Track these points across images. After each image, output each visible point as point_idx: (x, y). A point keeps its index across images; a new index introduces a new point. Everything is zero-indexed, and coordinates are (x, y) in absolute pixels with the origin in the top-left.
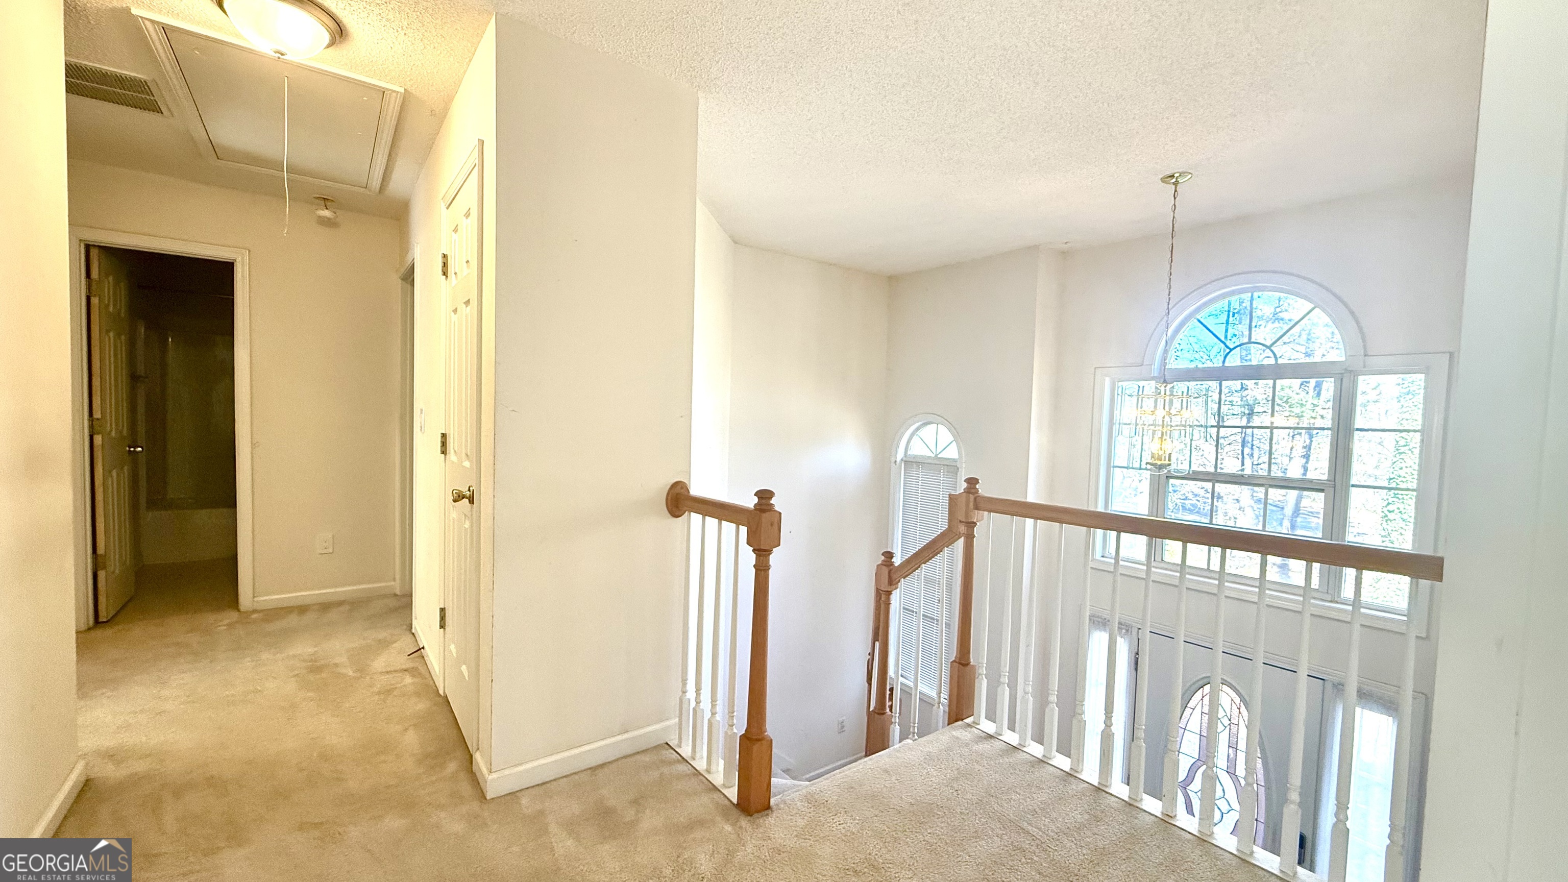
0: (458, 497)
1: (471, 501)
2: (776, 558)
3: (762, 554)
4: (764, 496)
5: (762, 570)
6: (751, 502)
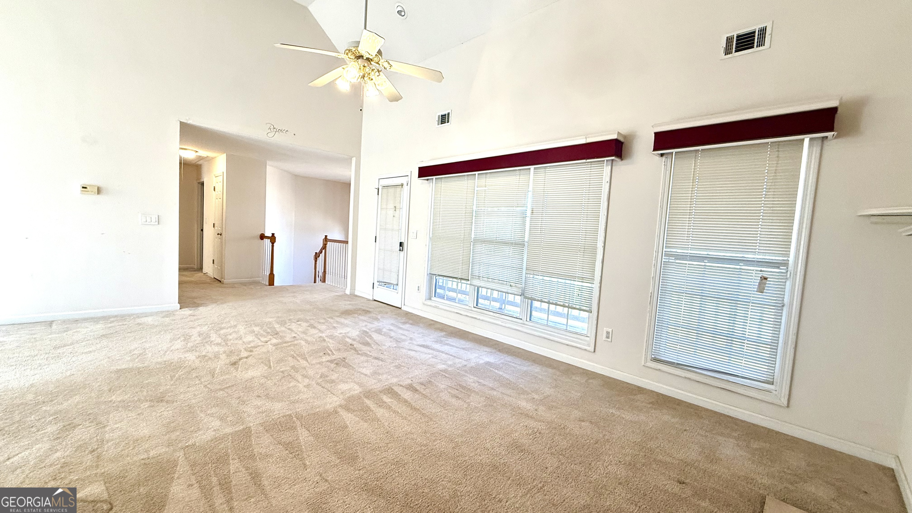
0: (218, 234)
1: (221, 235)
2: (275, 244)
3: (273, 243)
4: (273, 234)
5: (273, 246)
6: (270, 235)
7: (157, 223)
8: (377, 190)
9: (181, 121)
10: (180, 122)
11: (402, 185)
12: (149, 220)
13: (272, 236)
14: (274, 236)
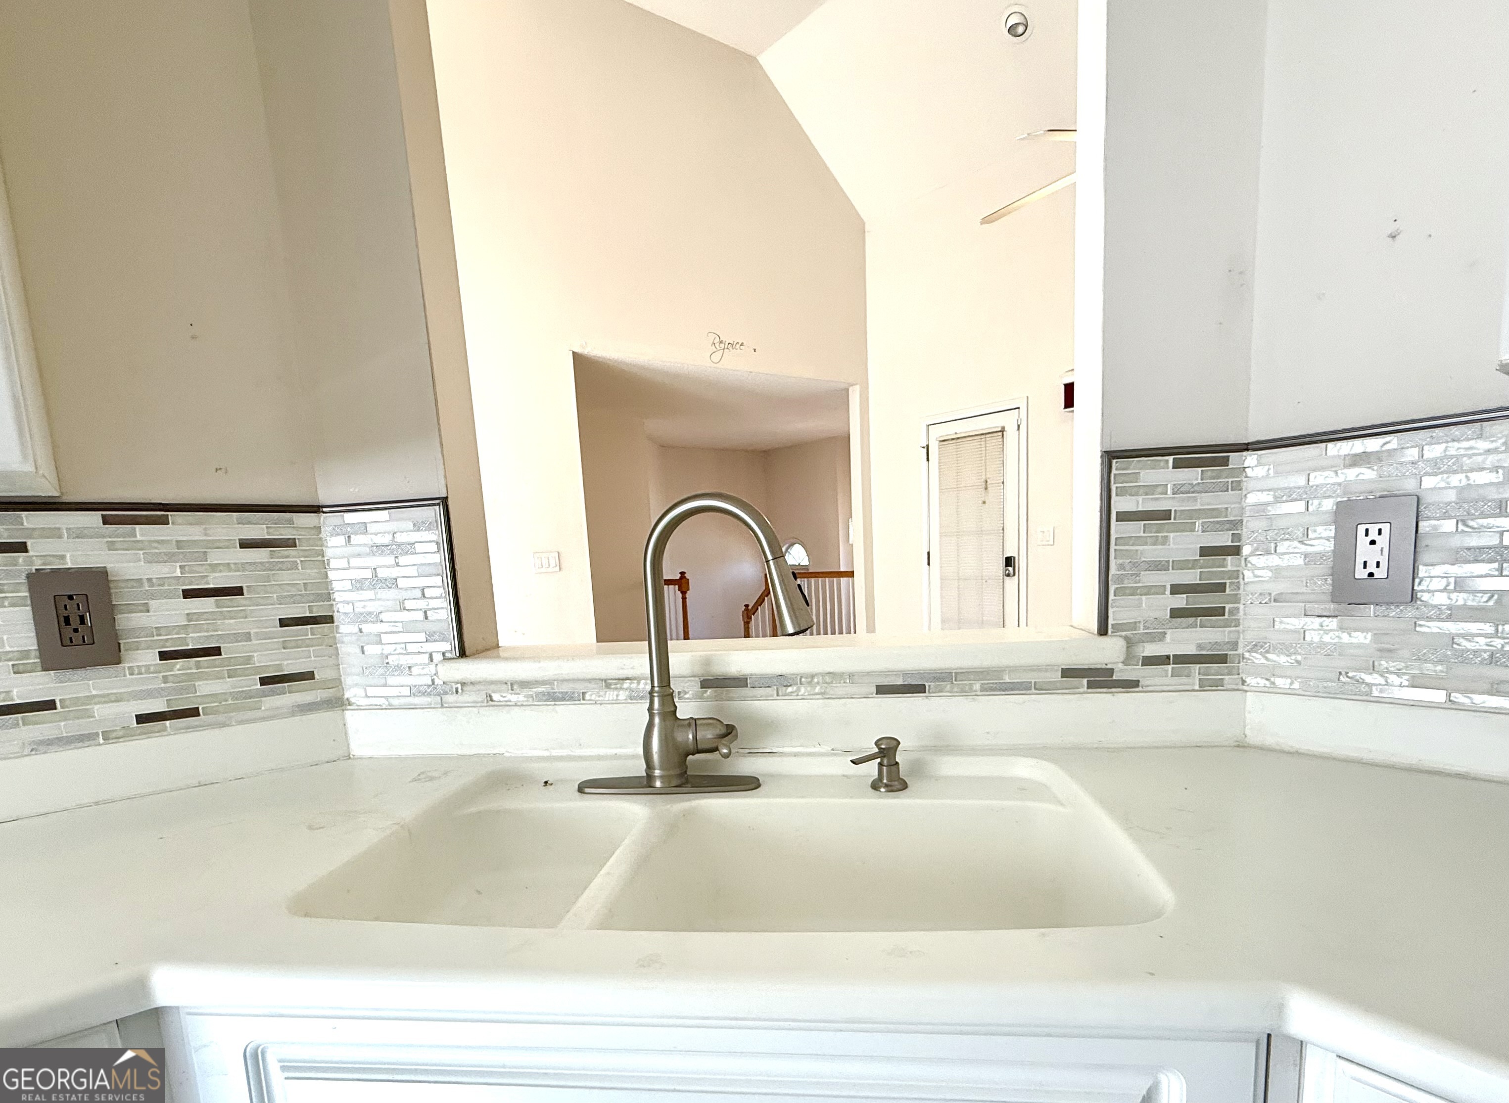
2: (687, 595)
3: (684, 593)
4: (682, 573)
5: (684, 599)
6: (678, 577)
7: (558, 568)
8: (925, 450)
9: (575, 351)
10: (573, 352)
11: (1003, 431)
12: (545, 564)
13: (681, 578)
14: (685, 577)
